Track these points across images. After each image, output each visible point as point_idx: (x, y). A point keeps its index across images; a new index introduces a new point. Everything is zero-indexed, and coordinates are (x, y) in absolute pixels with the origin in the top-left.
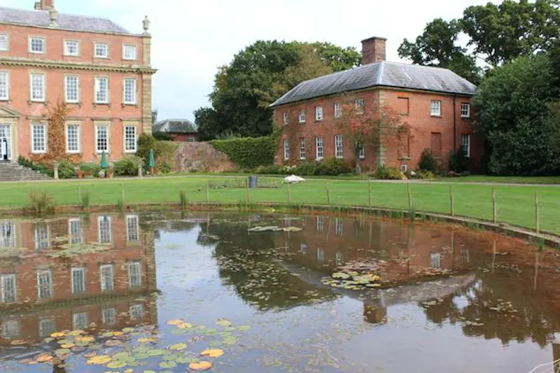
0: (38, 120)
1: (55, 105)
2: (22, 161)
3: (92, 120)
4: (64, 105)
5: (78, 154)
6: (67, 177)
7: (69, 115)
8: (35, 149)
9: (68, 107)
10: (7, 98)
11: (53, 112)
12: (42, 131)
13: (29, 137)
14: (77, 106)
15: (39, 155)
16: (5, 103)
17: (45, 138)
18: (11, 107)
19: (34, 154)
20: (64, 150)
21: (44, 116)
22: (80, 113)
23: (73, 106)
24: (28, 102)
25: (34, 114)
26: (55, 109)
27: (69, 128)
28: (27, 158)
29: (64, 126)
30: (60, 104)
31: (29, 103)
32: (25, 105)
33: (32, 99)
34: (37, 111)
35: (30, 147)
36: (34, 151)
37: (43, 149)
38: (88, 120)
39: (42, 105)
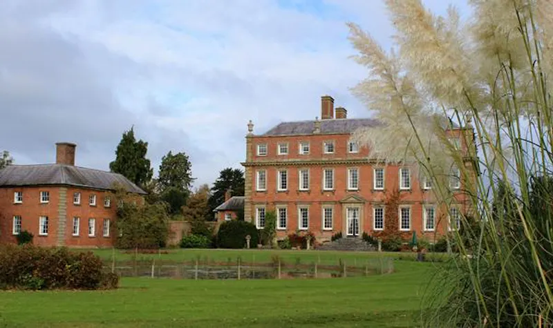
0: (378, 204)
1: (392, 192)
2: (365, 237)
3: (421, 204)
4: (399, 191)
5: (408, 232)
6: (394, 251)
7: (402, 200)
8: (376, 227)
9: (401, 193)
10: (356, 189)
11: (390, 197)
12: (382, 213)
13: (372, 217)
14: (409, 192)
15: (378, 231)
16: (355, 192)
17: (384, 218)
18: (360, 194)
19: (374, 231)
20: (397, 228)
21: (383, 201)
22: (411, 198)
23: (405, 192)
24: (371, 190)
25: (375, 199)
26: (391, 195)
27: (402, 210)
28: (369, 234)
29: (397, 209)
30: (395, 191)
31: (373, 191)
32: (370, 193)
33: (375, 188)
34: (377, 198)
35: (372, 226)
36: (375, 229)
37: (382, 227)
38: (417, 203)
39: (381, 193)
